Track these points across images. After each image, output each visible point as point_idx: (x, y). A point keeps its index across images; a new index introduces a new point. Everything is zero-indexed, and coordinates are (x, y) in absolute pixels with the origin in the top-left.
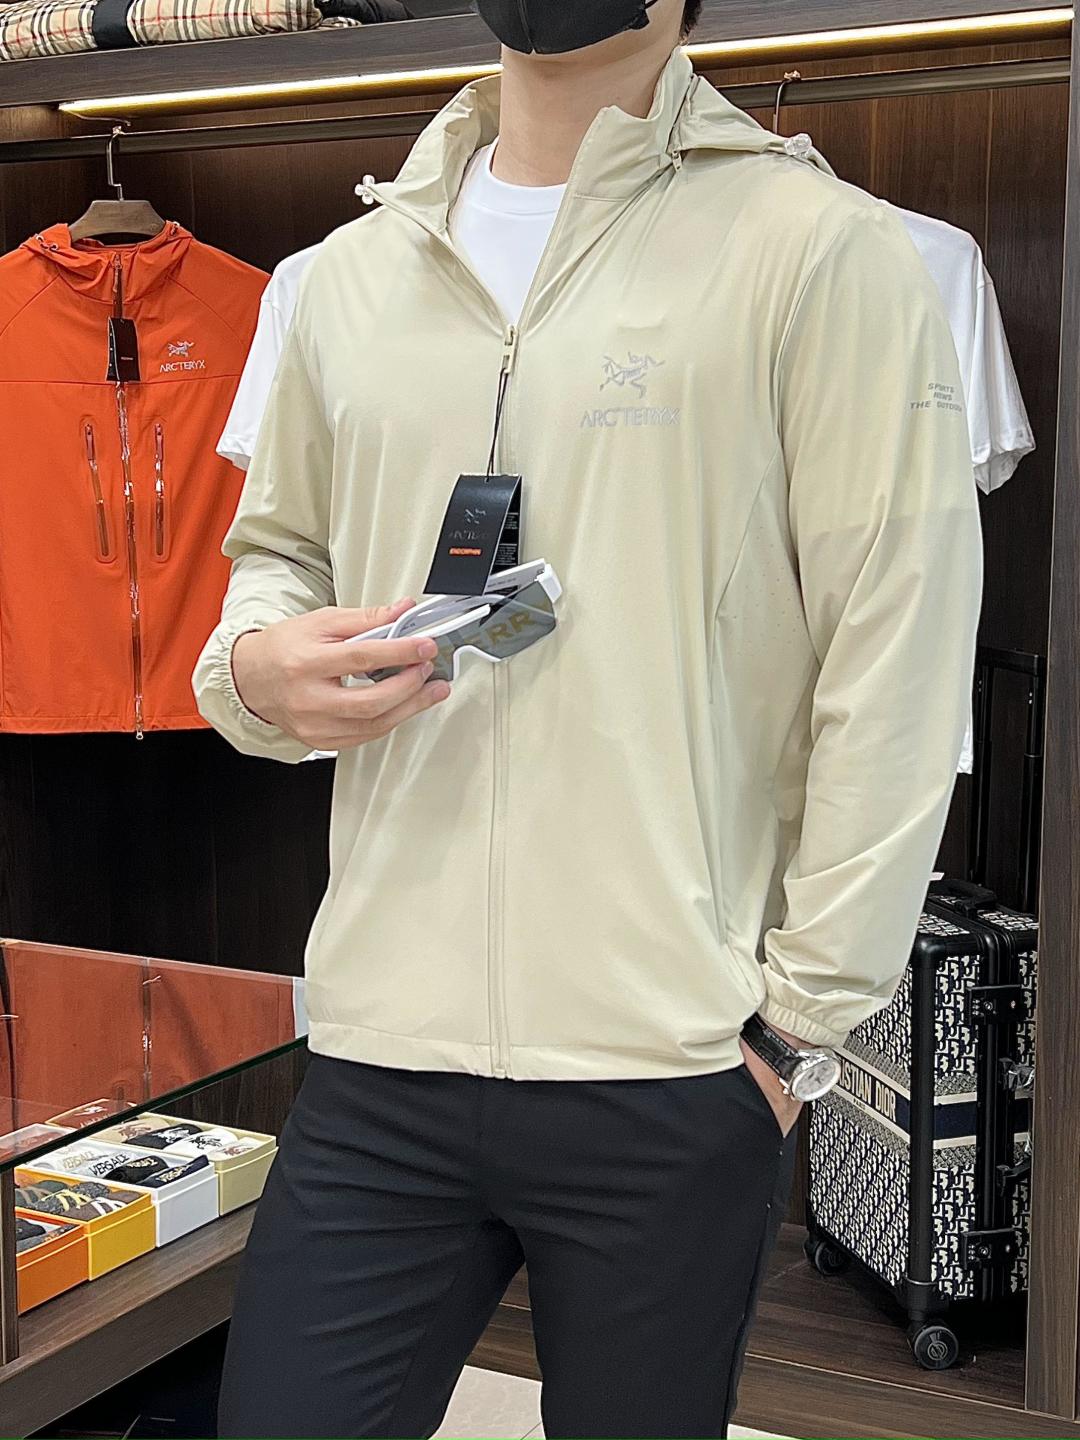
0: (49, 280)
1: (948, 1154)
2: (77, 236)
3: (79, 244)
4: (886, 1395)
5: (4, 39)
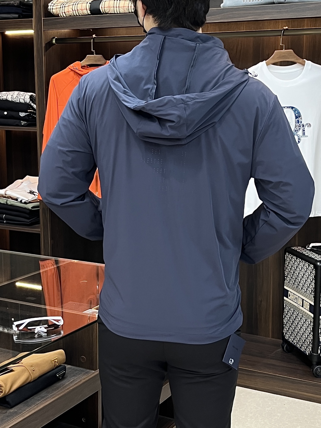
0: (75, 77)
2: (83, 65)
3: (83, 67)
4: (306, 384)
5: (64, 11)
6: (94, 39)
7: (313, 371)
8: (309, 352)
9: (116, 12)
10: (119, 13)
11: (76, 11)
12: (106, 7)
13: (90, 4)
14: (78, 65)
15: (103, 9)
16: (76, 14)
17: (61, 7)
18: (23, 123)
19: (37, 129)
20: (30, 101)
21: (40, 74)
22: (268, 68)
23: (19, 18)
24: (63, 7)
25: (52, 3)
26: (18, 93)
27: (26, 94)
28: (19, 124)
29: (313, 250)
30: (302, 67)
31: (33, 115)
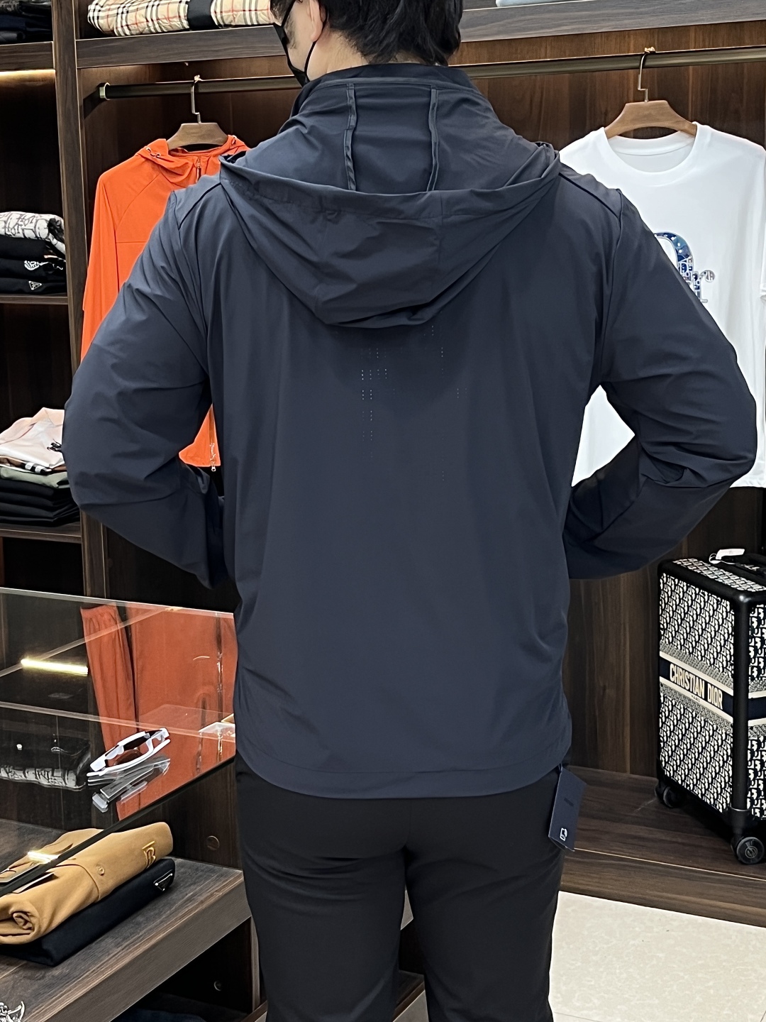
0: (155, 176)
1: (757, 729)
2: (171, 148)
3: (173, 152)
4: (720, 881)
5: (126, 22)
6: (197, 85)
7: (735, 849)
8: (724, 805)
9: (249, 23)
10: (256, 23)
11: (156, 22)
12: (226, 12)
13: (187, 6)
14: (161, 147)
15: (219, 16)
16: (155, 29)
17: (118, 14)
18: (34, 286)
19: (68, 300)
20: (48, 235)
21: (73, 172)
22: (611, 145)
23: (19, 40)
24: (122, 13)
25: (97, 4)
26: (19, 216)
27: (39, 218)
28: (25, 289)
29: (725, 564)
30: (690, 140)
31: (56, 266)
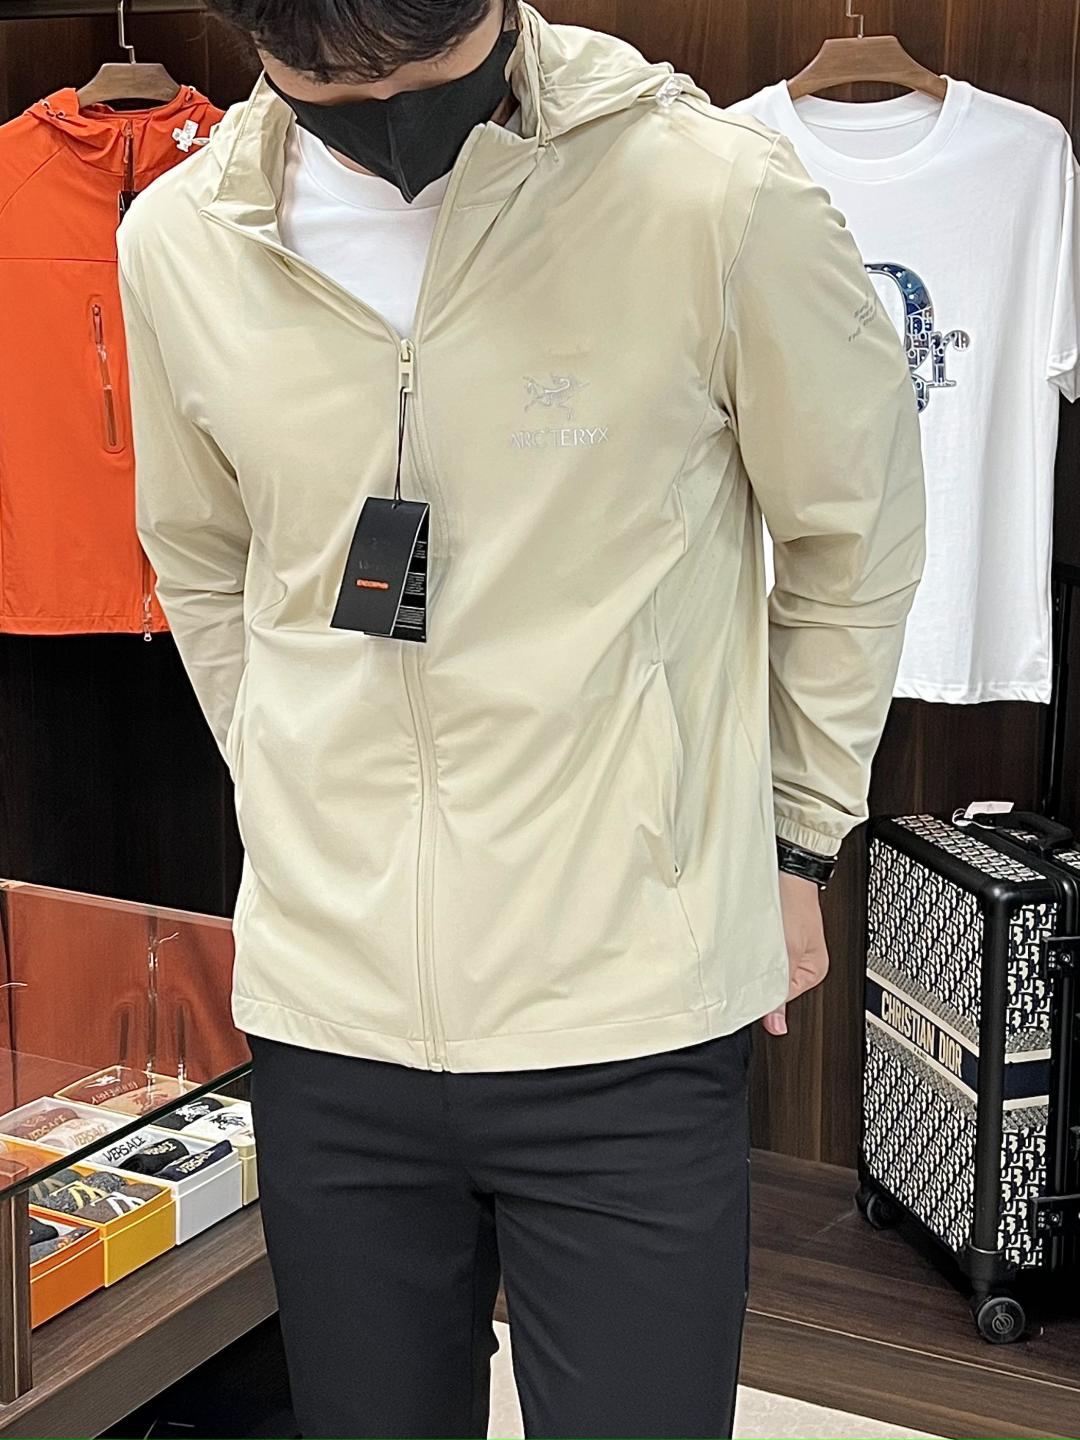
0: (55, 150)
1: (1018, 1114)
2: (85, 103)
3: (87, 110)
4: (948, 1373)
7: (976, 1317)
14: (66, 101)
